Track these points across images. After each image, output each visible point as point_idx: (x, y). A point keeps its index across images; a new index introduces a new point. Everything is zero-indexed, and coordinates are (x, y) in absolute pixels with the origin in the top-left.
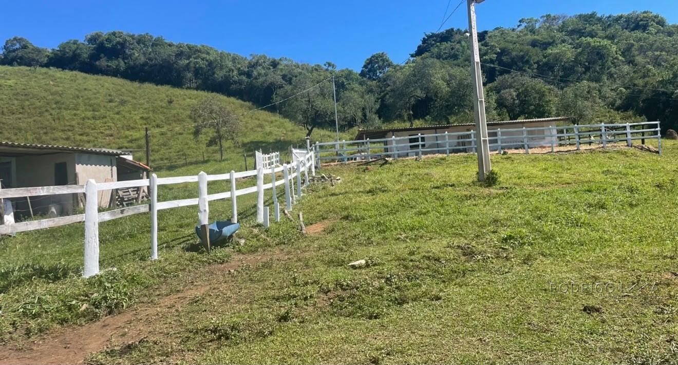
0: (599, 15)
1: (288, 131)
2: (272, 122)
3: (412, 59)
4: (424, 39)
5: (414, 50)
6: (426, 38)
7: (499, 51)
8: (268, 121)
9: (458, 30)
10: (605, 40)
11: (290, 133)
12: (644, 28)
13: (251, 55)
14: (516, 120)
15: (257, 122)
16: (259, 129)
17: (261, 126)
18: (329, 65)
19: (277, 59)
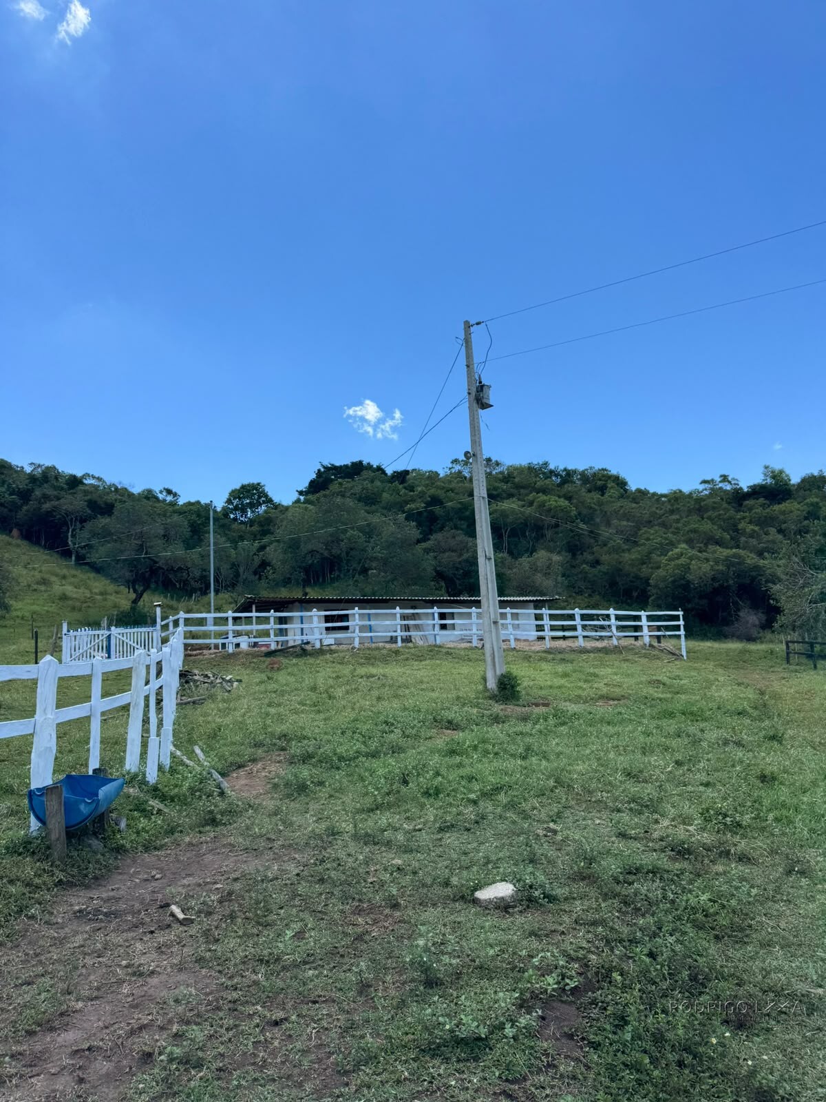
0: (552, 467)
1: (96, 594)
2: (64, 577)
3: (302, 498)
4: (319, 470)
5: (304, 485)
6: (322, 470)
7: (429, 499)
8: (57, 575)
9: (369, 464)
10: (562, 500)
11: (99, 597)
12: (602, 490)
13: (31, 464)
14: (459, 596)
15: (38, 575)
16: (43, 588)
17: (44, 582)
18: (169, 492)
19: (79, 474)
